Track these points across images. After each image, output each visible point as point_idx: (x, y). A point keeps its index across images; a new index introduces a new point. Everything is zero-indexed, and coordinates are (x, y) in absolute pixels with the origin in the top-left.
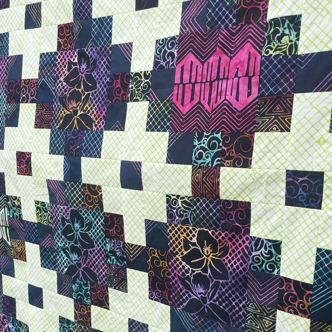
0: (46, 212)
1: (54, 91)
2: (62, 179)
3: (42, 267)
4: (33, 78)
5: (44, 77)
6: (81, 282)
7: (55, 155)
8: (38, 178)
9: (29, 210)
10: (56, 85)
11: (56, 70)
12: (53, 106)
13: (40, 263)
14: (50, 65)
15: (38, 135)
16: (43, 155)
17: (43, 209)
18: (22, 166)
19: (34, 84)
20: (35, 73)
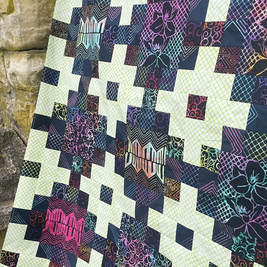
0: (215, 158)
1: (245, 34)
2: (244, 128)
3: (197, 210)
4: (219, 21)
5: (234, 20)
6: (245, 236)
7: (238, 102)
8: (212, 124)
9: (193, 153)
10: (250, 28)
11: (251, 12)
12: (242, 51)
13: (195, 206)
14: (244, 7)
15: (218, 79)
16: (221, 101)
17: (211, 155)
18: (193, 110)
19: (220, 27)
20: (223, 15)
